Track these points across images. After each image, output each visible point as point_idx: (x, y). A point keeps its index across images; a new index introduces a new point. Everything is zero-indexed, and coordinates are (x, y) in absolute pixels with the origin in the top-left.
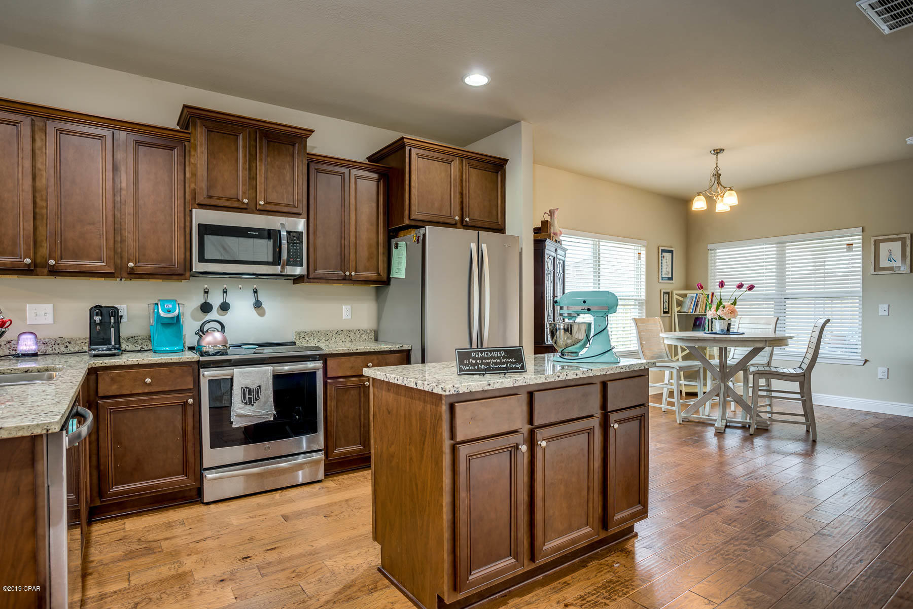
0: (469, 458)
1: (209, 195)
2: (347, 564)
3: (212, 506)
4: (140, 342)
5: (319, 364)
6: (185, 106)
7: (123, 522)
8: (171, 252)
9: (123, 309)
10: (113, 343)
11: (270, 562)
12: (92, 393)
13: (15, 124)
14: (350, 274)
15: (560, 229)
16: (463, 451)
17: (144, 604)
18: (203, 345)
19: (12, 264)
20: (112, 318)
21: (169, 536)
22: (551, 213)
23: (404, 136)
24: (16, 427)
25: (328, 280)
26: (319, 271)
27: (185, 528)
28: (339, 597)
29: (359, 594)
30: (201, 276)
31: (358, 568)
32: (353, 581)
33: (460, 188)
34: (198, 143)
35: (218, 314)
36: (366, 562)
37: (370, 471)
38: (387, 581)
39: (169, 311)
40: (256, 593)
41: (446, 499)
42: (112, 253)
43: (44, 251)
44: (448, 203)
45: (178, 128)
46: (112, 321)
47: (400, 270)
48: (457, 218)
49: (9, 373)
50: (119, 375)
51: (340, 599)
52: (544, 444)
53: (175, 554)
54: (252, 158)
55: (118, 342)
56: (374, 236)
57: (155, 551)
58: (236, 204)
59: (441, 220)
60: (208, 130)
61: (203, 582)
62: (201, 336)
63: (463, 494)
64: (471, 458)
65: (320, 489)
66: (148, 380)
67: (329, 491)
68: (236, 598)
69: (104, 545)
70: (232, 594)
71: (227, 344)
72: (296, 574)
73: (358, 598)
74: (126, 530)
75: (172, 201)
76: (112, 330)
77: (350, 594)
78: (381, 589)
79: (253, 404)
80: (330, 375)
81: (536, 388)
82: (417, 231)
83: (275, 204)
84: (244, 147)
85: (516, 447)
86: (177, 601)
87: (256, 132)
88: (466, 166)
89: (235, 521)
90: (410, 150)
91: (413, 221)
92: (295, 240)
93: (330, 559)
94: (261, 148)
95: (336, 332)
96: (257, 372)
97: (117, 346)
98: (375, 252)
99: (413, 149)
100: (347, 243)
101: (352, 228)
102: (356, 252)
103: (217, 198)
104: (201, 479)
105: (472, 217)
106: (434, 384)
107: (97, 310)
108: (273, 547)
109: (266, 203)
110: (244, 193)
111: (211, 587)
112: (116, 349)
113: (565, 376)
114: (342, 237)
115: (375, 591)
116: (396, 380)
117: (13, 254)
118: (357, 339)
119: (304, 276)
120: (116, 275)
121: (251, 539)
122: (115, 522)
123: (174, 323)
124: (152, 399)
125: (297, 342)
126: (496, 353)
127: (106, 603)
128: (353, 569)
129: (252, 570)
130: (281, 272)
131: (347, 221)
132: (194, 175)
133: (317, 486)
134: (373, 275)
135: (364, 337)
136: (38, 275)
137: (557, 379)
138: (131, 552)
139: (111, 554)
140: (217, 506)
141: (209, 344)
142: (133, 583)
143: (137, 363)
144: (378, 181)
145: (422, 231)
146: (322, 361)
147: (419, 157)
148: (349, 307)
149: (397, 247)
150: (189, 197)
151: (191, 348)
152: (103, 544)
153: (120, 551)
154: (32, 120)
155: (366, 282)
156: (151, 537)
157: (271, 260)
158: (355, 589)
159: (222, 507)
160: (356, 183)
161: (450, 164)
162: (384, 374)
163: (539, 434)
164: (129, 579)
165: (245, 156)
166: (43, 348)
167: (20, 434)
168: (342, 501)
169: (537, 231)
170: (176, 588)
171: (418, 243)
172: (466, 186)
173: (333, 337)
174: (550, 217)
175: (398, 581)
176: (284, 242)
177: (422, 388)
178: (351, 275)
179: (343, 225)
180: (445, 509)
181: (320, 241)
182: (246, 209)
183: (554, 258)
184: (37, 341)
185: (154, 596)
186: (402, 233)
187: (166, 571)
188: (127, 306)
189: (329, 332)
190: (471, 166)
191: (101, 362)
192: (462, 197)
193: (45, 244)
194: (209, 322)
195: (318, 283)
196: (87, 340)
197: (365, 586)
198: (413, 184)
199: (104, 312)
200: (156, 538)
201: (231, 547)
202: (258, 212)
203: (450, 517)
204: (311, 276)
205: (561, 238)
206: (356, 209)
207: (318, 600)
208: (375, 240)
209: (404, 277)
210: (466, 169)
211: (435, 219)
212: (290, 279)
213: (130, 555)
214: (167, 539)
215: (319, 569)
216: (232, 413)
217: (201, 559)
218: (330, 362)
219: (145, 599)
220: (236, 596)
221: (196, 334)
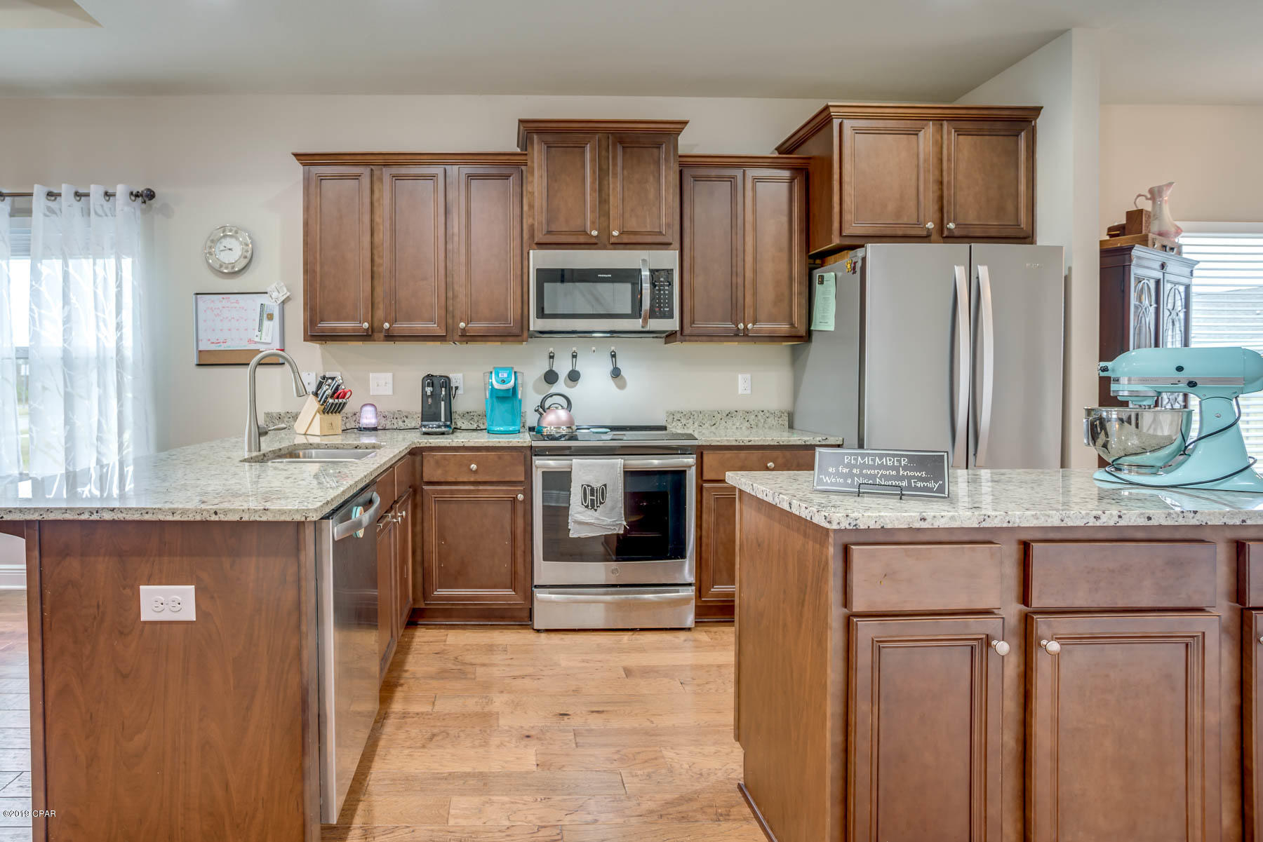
0: (878, 646)
1: (550, 230)
2: (694, 763)
3: (543, 635)
4: (476, 419)
5: (690, 460)
6: (521, 121)
7: (446, 633)
8: (507, 309)
9: (457, 378)
10: (443, 419)
11: (592, 730)
12: (418, 476)
13: (357, 177)
14: (746, 327)
15: (1178, 224)
16: (866, 631)
17: (440, 737)
18: (544, 426)
19: (354, 330)
20: (443, 389)
21: (487, 661)
22: (1155, 194)
23: (830, 104)
24: (279, 510)
25: (711, 337)
26: (700, 325)
27: (505, 657)
28: (670, 809)
29: (699, 816)
30: (541, 335)
31: (709, 774)
32: (696, 792)
33: (937, 173)
34: (536, 165)
35: (568, 387)
36: (724, 768)
37: (733, 629)
38: (747, 810)
39: (503, 381)
40: (563, 766)
41: (832, 707)
42: (443, 312)
43: (380, 313)
44: (912, 204)
45: (519, 150)
46: (443, 393)
47: (826, 318)
48: (930, 225)
49: (343, 449)
50: (444, 458)
51: (671, 814)
52: (1054, 646)
53: (486, 686)
54: (602, 175)
55: (449, 418)
56: (784, 266)
57: (469, 676)
58: (582, 239)
59: (900, 233)
60: (547, 147)
61: (508, 731)
62: (541, 414)
63: (863, 706)
64: (882, 645)
65: (685, 640)
66: (474, 467)
67: (698, 646)
68: (537, 765)
69: (422, 656)
70: (534, 759)
71: (573, 424)
72: (619, 756)
73: (697, 821)
74: (447, 643)
75: (507, 244)
76: (443, 403)
77: (685, 812)
78: (735, 820)
79: (596, 508)
80: (706, 476)
81: (1039, 536)
82: (851, 253)
83: (635, 233)
84: (593, 160)
85: (987, 641)
86: (474, 747)
87: (608, 138)
88: (949, 133)
89: (564, 661)
90: (841, 125)
91: (847, 239)
92: (661, 281)
93: (672, 748)
94: (615, 158)
95: (727, 412)
96: (602, 466)
97: (448, 423)
98: (787, 293)
99: (845, 121)
100: (740, 280)
101: (749, 259)
102: (755, 294)
103: (560, 233)
104: (531, 598)
105: (960, 221)
106: (814, 509)
107: (430, 380)
108: (600, 709)
109: (622, 233)
110: (593, 223)
111: (514, 741)
112: (446, 426)
113: (1116, 519)
114: (733, 273)
115: (725, 820)
116: (765, 494)
117: (354, 319)
118: (760, 425)
119: (676, 332)
120: (448, 338)
121: (577, 691)
122: (438, 631)
123: (509, 397)
124: (478, 490)
125: (668, 426)
126: (890, 460)
127: (406, 723)
128: (701, 774)
129: (567, 734)
130: (643, 327)
131: (740, 248)
132: (531, 206)
133: (682, 636)
134: (783, 328)
135: (771, 421)
136: (375, 341)
137: (1092, 522)
138: (445, 671)
139: (425, 668)
140: (548, 636)
141: (550, 424)
142: (437, 708)
143: (462, 445)
144: (792, 180)
145: (860, 253)
146: (695, 456)
147: (857, 133)
148: (748, 376)
149: (821, 282)
150: (526, 236)
151: (531, 429)
152: (421, 654)
153: (434, 666)
154: (372, 170)
155: (773, 338)
156: (469, 658)
157: (629, 311)
158: (696, 805)
159: (555, 639)
160: (754, 189)
161: (917, 134)
162: (751, 483)
163: (1042, 625)
164: (434, 703)
165: (594, 172)
166: (383, 422)
167: (282, 518)
168: (712, 665)
169: (1116, 231)
170: (477, 730)
171: (855, 272)
172: (949, 168)
173: (722, 421)
174: (1150, 202)
175: (764, 816)
176: (646, 286)
177: (797, 513)
178: (748, 329)
179: (734, 254)
180: (829, 724)
181: (699, 281)
182: (596, 244)
183: (1158, 282)
184: (377, 414)
185: (453, 732)
186: (831, 259)
187: (472, 704)
188: (463, 376)
189: (716, 414)
190: (959, 132)
191: (426, 441)
192: (941, 190)
193: (381, 306)
194: (551, 396)
195: (697, 341)
196: (420, 415)
197: (711, 806)
198: (846, 178)
199: (435, 382)
200: (474, 661)
201: (550, 695)
202: (611, 246)
203: (839, 738)
204: (687, 331)
205: (1181, 240)
206: (755, 229)
207: (639, 804)
208: (786, 274)
209: (832, 328)
210: (949, 139)
211: (889, 232)
212: (660, 338)
213: (442, 675)
214: (483, 665)
215: (652, 759)
216: (570, 518)
217: (513, 701)
218: (708, 458)
219: (443, 732)
220: (539, 763)
221: (536, 411)
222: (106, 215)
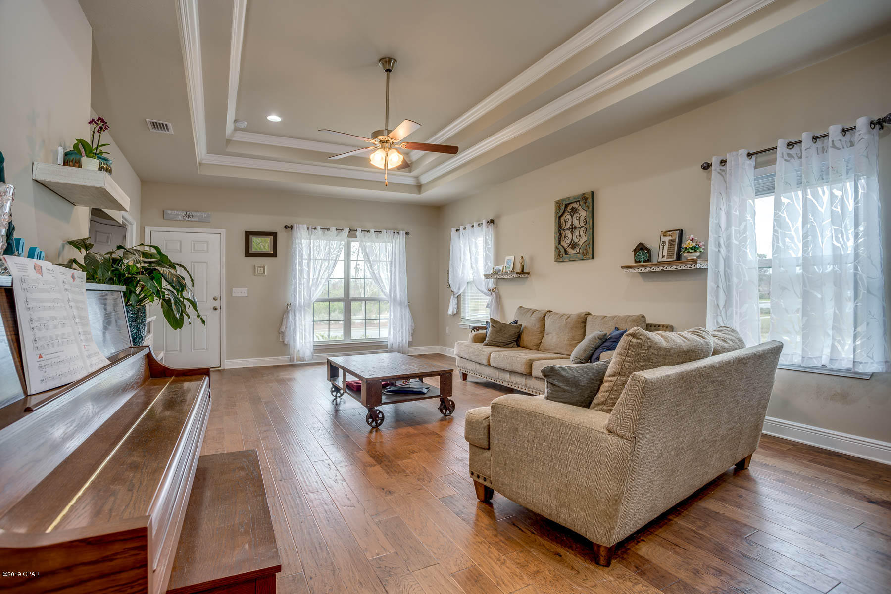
222: (844, 148)
